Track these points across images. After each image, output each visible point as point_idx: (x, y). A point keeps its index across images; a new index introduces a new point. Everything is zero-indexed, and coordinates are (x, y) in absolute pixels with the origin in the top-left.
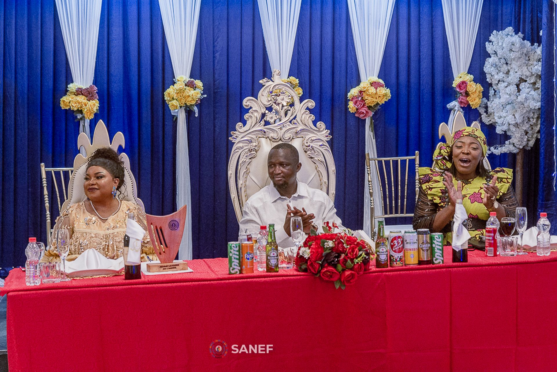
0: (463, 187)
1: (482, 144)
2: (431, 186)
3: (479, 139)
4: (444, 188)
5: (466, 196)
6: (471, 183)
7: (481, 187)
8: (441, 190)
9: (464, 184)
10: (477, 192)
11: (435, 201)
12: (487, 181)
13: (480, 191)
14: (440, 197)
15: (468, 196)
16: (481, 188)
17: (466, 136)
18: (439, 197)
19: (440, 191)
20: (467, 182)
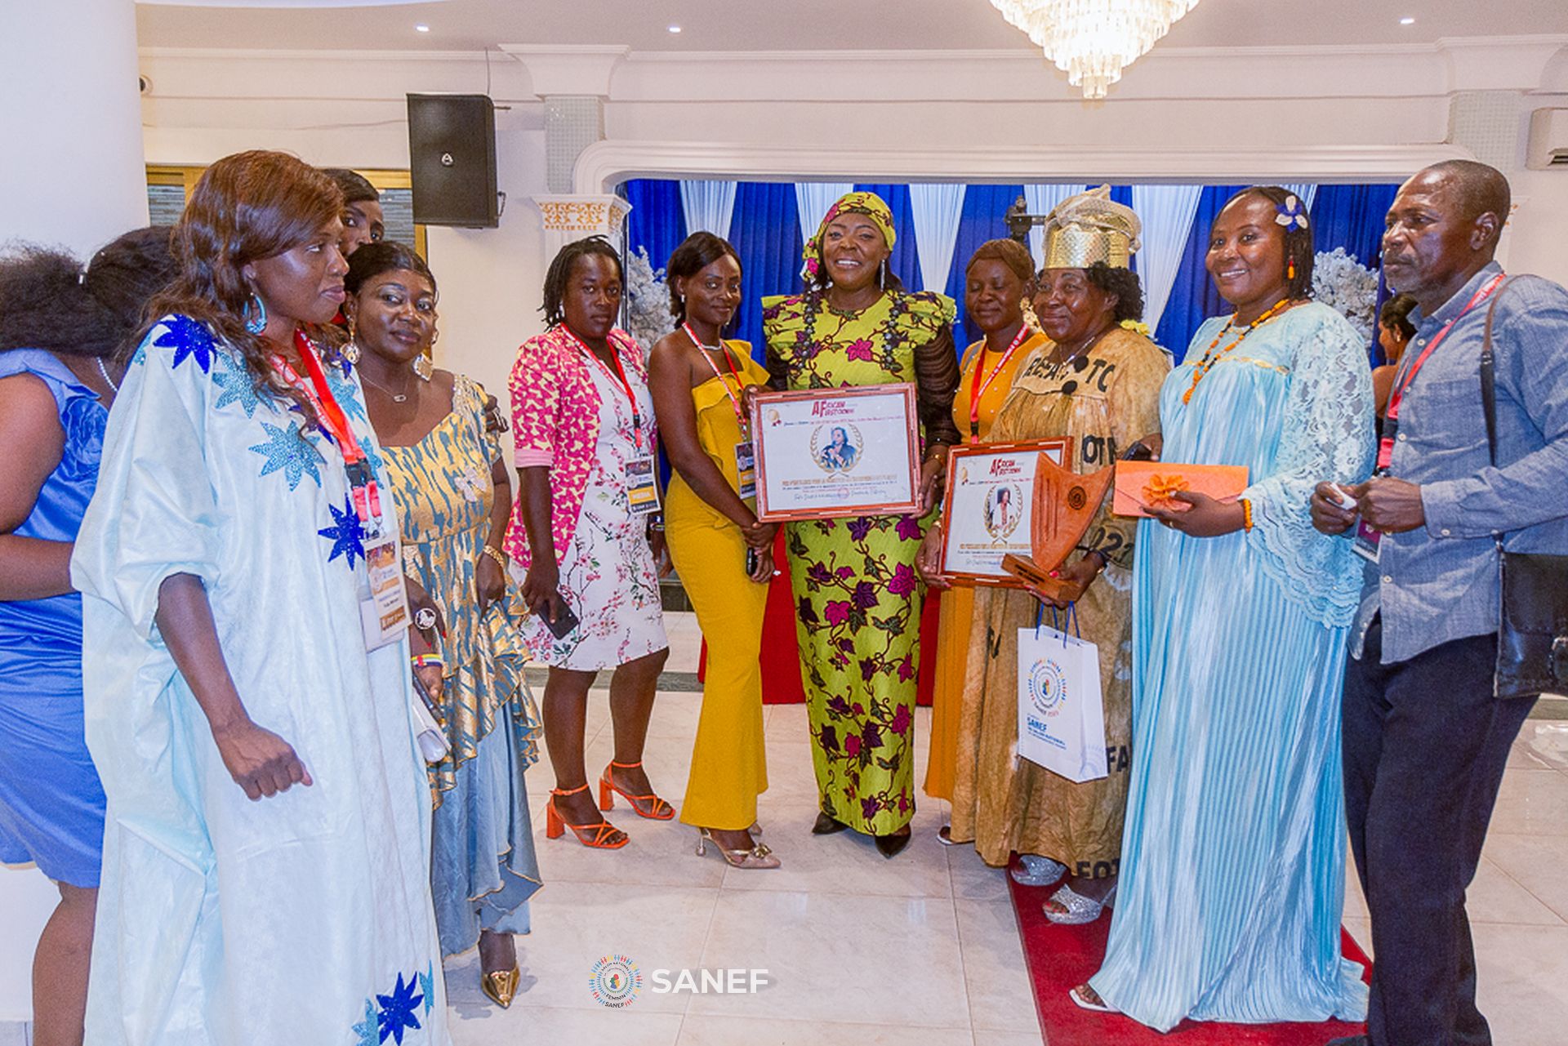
0: (840, 326)
1: (883, 225)
2: (778, 328)
3: (873, 216)
4: (803, 330)
5: (842, 347)
6: (857, 319)
7: (875, 330)
8: (796, 332)
9: (844, 320)
10: (865, 339)
11: (783, 357)
12: (891, 316)
13: (871, 339)
14: (793, 348)
15: (846, 345)
16: (876, 332)
17: (845, 212)
18: (791, 348)
19: (795, 335)
20: (850, 316)
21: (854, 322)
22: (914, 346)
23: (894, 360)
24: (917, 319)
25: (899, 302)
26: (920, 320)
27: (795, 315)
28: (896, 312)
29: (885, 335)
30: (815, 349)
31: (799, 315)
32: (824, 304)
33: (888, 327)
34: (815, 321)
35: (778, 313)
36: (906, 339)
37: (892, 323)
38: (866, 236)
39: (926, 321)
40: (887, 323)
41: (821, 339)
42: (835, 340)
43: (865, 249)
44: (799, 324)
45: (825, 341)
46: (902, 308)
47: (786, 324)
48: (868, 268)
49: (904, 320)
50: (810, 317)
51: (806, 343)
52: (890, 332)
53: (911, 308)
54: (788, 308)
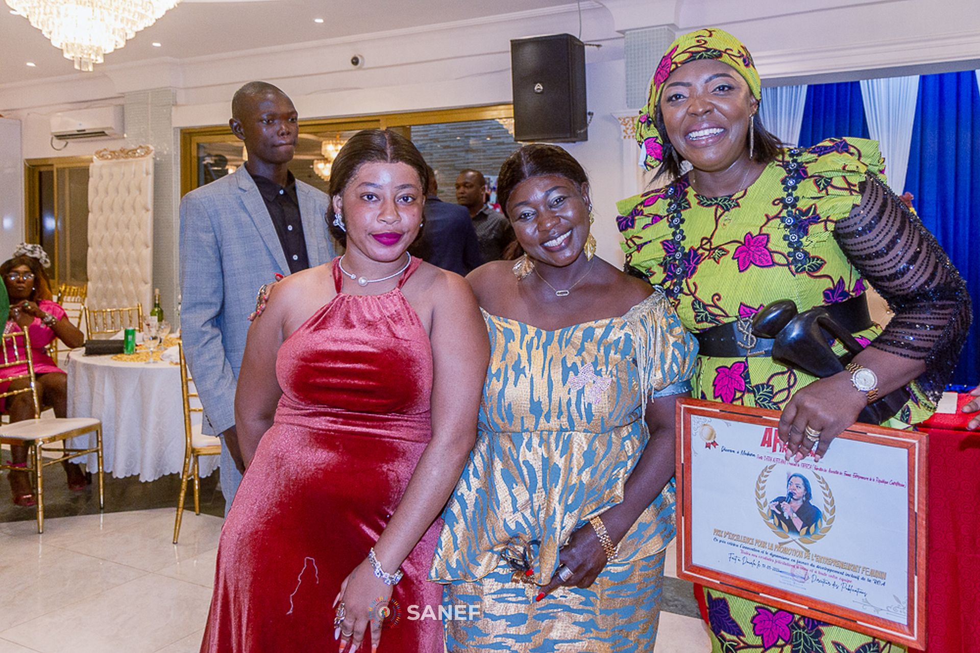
0: (717, 221)
2: (638, 242)
4: (670, 237)
5: (728, 252)
6: (738, 205)
7: (767, 216)
8: (662, 243)
9: (720, 211)
10: (755, 233)
12: (786, 189)
13: (765, 231)
15: (732, 248)
16: (769, 219)
18: (661, 265)
19: (661, 247)
20: (727, 204)
21: (733, 211)
22: (831, 226)
23: (806, 254)
24: (824, 183)
25: (793, 166)
26: (829, 182)
27: (656, 218)
28: (791, 182)
29: (783, 219)
30: (692, 260)
31: (661, 218)
32: (691, 192)
33: (785, 206)
34: (682, 221)
35: (633, 221)
36: (816, 219)
37: (789, 200)
38: (721, 88)
39: (838, 182)
40: (782, 200)
41: (696, 245)
42: (716, 242)
43: (725, 107)
44: (663, 230)
45: (701, 247)
46: (800, 173)
47: (647, 235)
48: (735, 133)
49: (806, 190)
50: (676, 218)
51: (678, 255)
52: (789, 214)
53: (811, 169)
54: (647, 210)
